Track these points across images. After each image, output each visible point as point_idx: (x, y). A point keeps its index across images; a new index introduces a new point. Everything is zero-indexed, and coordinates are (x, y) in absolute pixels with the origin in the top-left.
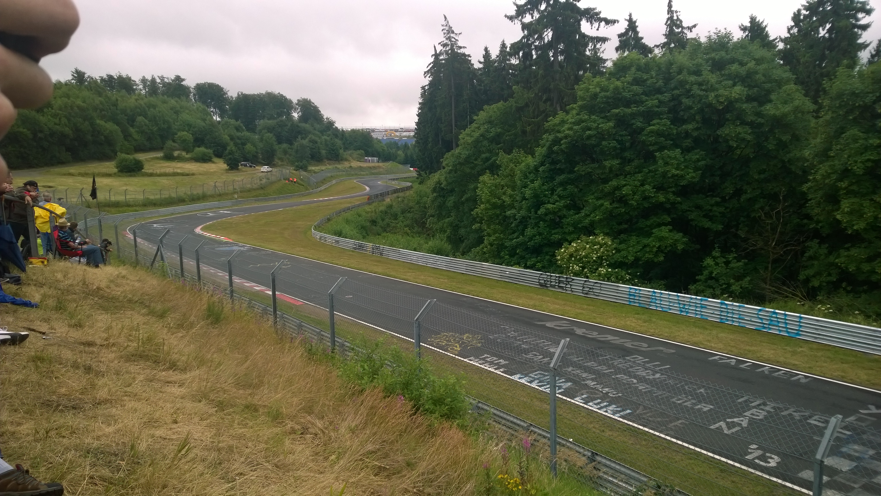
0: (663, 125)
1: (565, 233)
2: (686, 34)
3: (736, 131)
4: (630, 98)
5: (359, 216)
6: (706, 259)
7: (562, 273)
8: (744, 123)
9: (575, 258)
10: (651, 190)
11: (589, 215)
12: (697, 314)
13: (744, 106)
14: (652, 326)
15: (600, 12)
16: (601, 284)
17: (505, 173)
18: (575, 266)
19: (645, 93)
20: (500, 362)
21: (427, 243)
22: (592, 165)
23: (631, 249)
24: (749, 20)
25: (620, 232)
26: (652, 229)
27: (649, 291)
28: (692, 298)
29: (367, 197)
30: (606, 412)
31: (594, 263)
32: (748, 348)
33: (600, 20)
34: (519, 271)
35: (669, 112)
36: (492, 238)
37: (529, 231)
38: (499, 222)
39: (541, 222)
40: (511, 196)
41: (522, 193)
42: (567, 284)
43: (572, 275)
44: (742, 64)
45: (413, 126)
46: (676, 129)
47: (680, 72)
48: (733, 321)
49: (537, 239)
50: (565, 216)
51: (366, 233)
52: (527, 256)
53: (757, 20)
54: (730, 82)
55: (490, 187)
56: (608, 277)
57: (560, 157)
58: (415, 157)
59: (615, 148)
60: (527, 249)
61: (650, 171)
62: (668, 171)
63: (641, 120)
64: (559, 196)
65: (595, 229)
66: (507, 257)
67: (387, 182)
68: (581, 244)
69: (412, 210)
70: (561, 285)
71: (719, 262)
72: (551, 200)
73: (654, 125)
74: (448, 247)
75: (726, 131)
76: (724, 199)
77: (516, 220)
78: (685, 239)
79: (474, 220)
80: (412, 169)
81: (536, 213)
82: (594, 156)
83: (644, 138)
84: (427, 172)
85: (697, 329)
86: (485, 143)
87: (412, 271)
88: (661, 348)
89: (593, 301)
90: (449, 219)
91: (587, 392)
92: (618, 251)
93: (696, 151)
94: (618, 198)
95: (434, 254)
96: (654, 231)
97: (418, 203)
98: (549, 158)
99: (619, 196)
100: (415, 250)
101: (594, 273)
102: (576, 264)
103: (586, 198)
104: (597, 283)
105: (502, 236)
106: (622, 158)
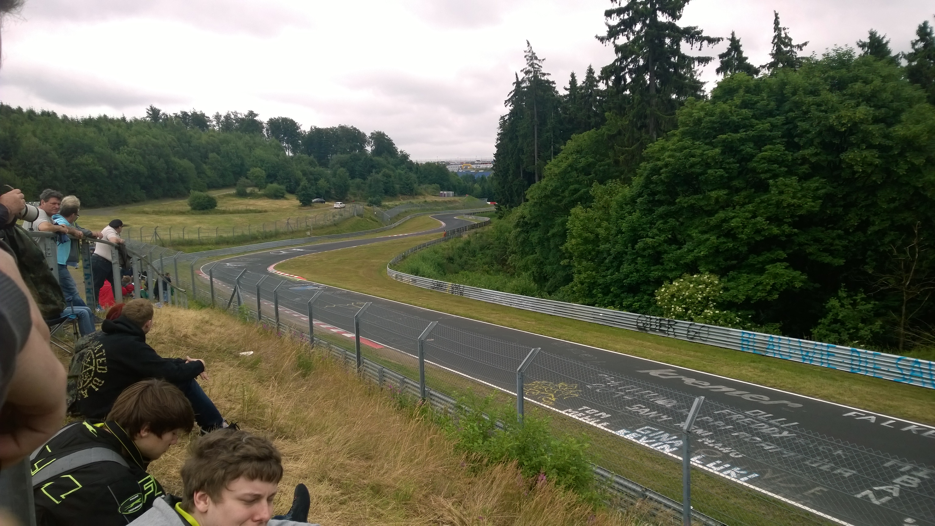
0: (776, 151)
1: (665, 270)
2: (796, 53)
3: (862, 155)
4: (738, 122)
5: (436, 253)
6: (830, 299)
7: (662, 315)
8: (870, 147)
9: (678, 298)
10: (764, 222)
11: (692, 251)
12: (822, 363)
13: (871, 128)
14: (772, 376)
15: (702, 31)
16: (709, 327)
17: (599, 205)
18: (677, 307)
19: (754, 116)
20: (602, 415)
21: (511, 282)
22: (695, 197)
23: (741, 287)
24: (869, 35)
25: (728, 269)
26: (765, 266)
27: (765, 336)
28: (816, 345)
29: (444, 232)
31: (700, 304)
32: (888, 402)
33: (702, 39)
34: (614, 312)
35: (783, 137)
36: (583, 276)
37: (625, 268)
38: (592, 258)
39: (639, 258)
40: (605, 229)
41: (617, 226)
42: (669, 328)
43: (674, 317)
44: (866, 82)
45: (493, 158)
46: (792, 155)
47: (794, 93)
48: (867, 371)
49: (634, 277)
50: (666, 252)
51: (445, 271)
52: (622, 295)
53: (878, 35)
54: (853, 102)
55: (582, 221)
56: (715, 320)
57: (660, 188)
58: (493, 190)
59: (722, 177)
60: (622, 287)
61: (762, 202)
62: (783, 200)
63: (752, 146)
64: (659, 230)
65: (698, 267)
66: (599, 297)
67: (464, 217)
68: (684, 284)
69: (491, 246)
70: (662, 328)
71: (845, 303)
72: (650, 234)
73: (766, 151)
74: (534, 286)
75: (848, 156)
76: (847, 232)
77: (610, 255)
78: (804, 277)
79: (562, 257)
80: (490, 203)
81: (633, 248)
82: (697, 187)
83: (755, 165)
84: (508, 206)
85: (825, 380)
86: (574, 174)
87: (495, 312)
88: (785, 402)
89: (700, 347)
90: (533, 256)
91: (706, 452)
92: (726, 290)
93: (814, 178)
94: (726, 231)
95: (518, 293)
96: (768, 267)
97: (498, 238)
98: (647, 188)
99: (727, 229)
100: (498, 289)
101: (699, 315)
102: (678, 305)
103: (689, 232)
104: (703, 326)
105: (594, 273)
106: (729, 188)
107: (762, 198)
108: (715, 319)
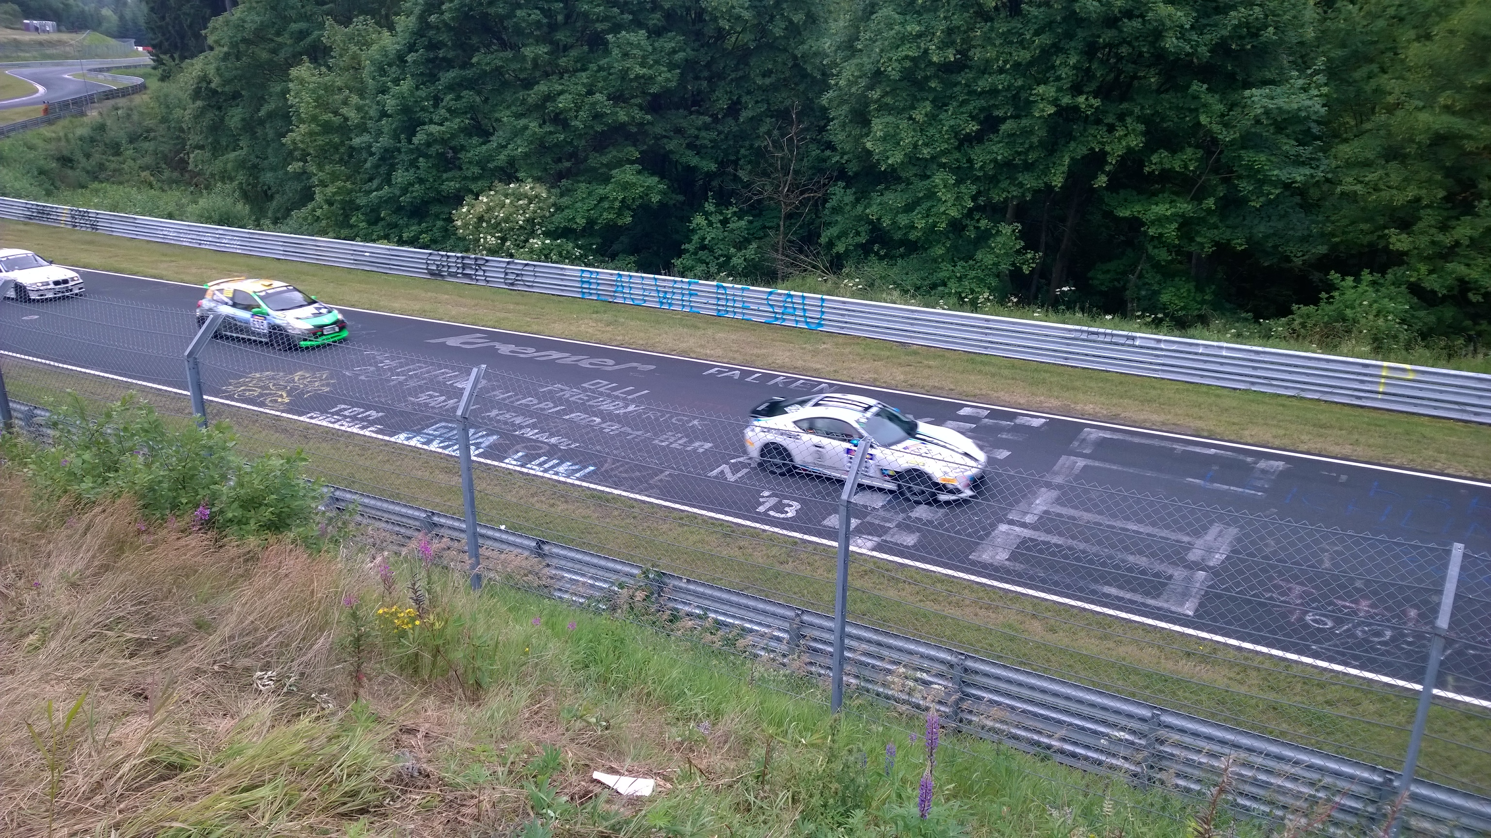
1: (465, 178)
5: (31, 148)
6: (694, 216)
7: (467, 250)
9: (488, 222)
10: (606, 103)
11: (506, 147)
12: (684, 306)
14: (621, 331)
16: (536, 266)
17: (342, 64)
18: (489, 237)
20: (369, 416)
21: (196, 203)
22: (501, 54)
23: (579, 204)
25: (560, 176)
26: (611, 170)
27: (612, 274)
28: (675, 282)
30: (557, 473)
31: (522, 231)
32: (756, 351)
34: (391, 249)
36: (331, 190)
37: (400, 176)
38: (341, 159)
39: (421, 159)
40: (359, 109)
41: (378, 103)
42: (477, 270)
43: (484, 252)
48: (735, 313)
49: (417, 191)
50: (463, 148)
51: (52, 184)
52: (401, 222)
55: (314, 91)
56: (545, 255)
57: (444, 37)
58: (142, 21)
59: (538, 24)
60: (399, 209)
61: (600, 69)
62: (628, 68)
64: (449, 110)
65: (517, 171)
66: (363, 225)
67: (84, 75)
68: (496, 198)
69: (152, 134)
70: (468, 271)
71: (713, 221)
72: (436, 118)
74: (242, 208)
76: (715, 118)
77: (372, 154)
78: (662, 186)
79: (290, 157)
80: (140, 49)
81: (410, 142)
82: (505, 37)
84: (176, 56)
85: (686, 330)
87: (168, 259)
88: (635, 364)
89: (523, 296)
90: (237, 153)
91: (526, 447)
92: (559, 209)
93: (669, 35)
94: (552, 115)
95: (214, 223)
96: (614, 172)
97: (164, 120)
98: (422, 37)
99: (553, 111)
100: (170, 216)
101: (521, 247)
102: (490, 234)
103: (497, 115)
104: (527, 265)
105: (348, 185)
106: (551, 43)
107: (601, 63)
108: (546, 252)
